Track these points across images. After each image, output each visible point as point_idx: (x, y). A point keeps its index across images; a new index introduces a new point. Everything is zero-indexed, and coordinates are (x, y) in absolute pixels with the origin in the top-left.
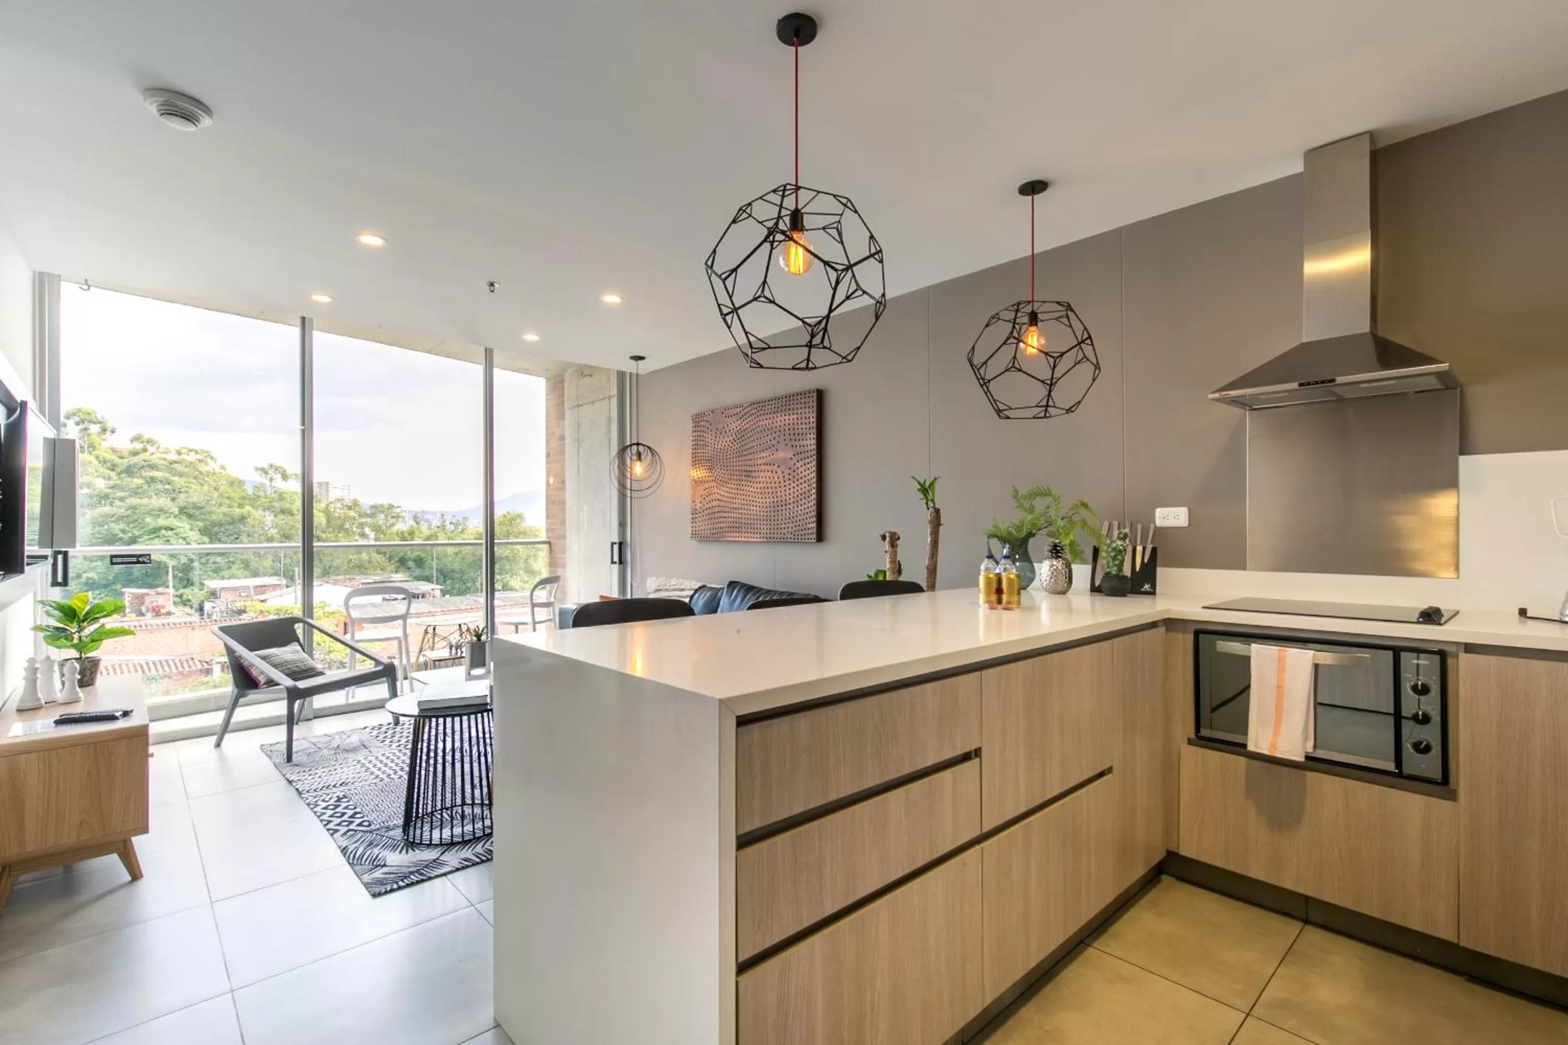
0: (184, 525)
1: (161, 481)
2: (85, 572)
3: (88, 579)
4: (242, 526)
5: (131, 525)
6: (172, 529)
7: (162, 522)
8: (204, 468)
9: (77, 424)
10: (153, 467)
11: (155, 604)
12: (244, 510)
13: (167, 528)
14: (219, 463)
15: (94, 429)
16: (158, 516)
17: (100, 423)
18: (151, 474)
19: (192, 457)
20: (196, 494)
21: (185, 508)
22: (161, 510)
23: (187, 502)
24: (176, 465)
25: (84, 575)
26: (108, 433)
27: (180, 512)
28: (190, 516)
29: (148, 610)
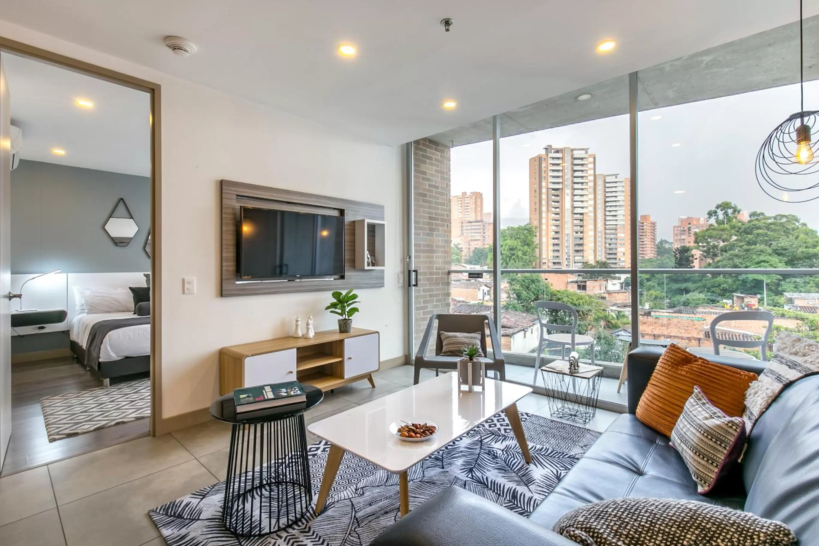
0: (775, 259)
1: (762, 235)
2: (723, 284)
3: (723, 287)
4: (814, 260)
5: (746, 260)
6: (768, 262)
7: (762, 258)
8: (790, 227)
9: (722, 210)
10: (759, 228)
11: (749, 303)
12: (815, 250)
13: (764, 261)
14: (801, 222)
15: (730, 211)
16: (760, 255)
17: (733, 208)
18: (757, 232)
19: (784, 220)
20: (784, 242)
21: (777, 250)
22: (762, 251)
23: (778, 247)
24: (771, 225)
25: (722, 286)
26: (737, 213)
27: (773, 252)
28: (779, 254)
29: (745, 306)
